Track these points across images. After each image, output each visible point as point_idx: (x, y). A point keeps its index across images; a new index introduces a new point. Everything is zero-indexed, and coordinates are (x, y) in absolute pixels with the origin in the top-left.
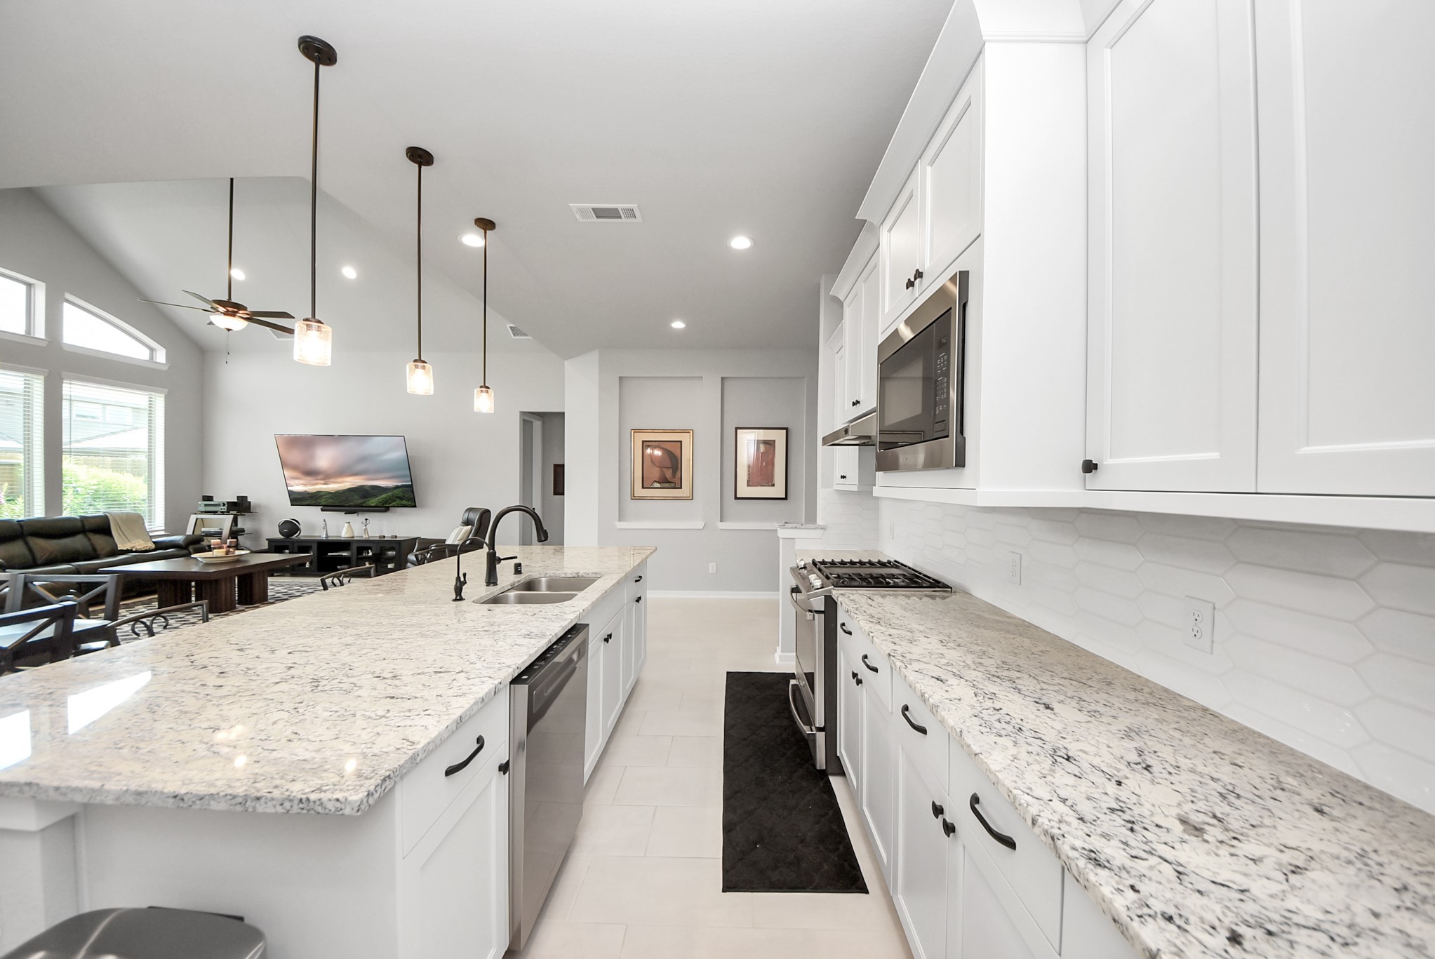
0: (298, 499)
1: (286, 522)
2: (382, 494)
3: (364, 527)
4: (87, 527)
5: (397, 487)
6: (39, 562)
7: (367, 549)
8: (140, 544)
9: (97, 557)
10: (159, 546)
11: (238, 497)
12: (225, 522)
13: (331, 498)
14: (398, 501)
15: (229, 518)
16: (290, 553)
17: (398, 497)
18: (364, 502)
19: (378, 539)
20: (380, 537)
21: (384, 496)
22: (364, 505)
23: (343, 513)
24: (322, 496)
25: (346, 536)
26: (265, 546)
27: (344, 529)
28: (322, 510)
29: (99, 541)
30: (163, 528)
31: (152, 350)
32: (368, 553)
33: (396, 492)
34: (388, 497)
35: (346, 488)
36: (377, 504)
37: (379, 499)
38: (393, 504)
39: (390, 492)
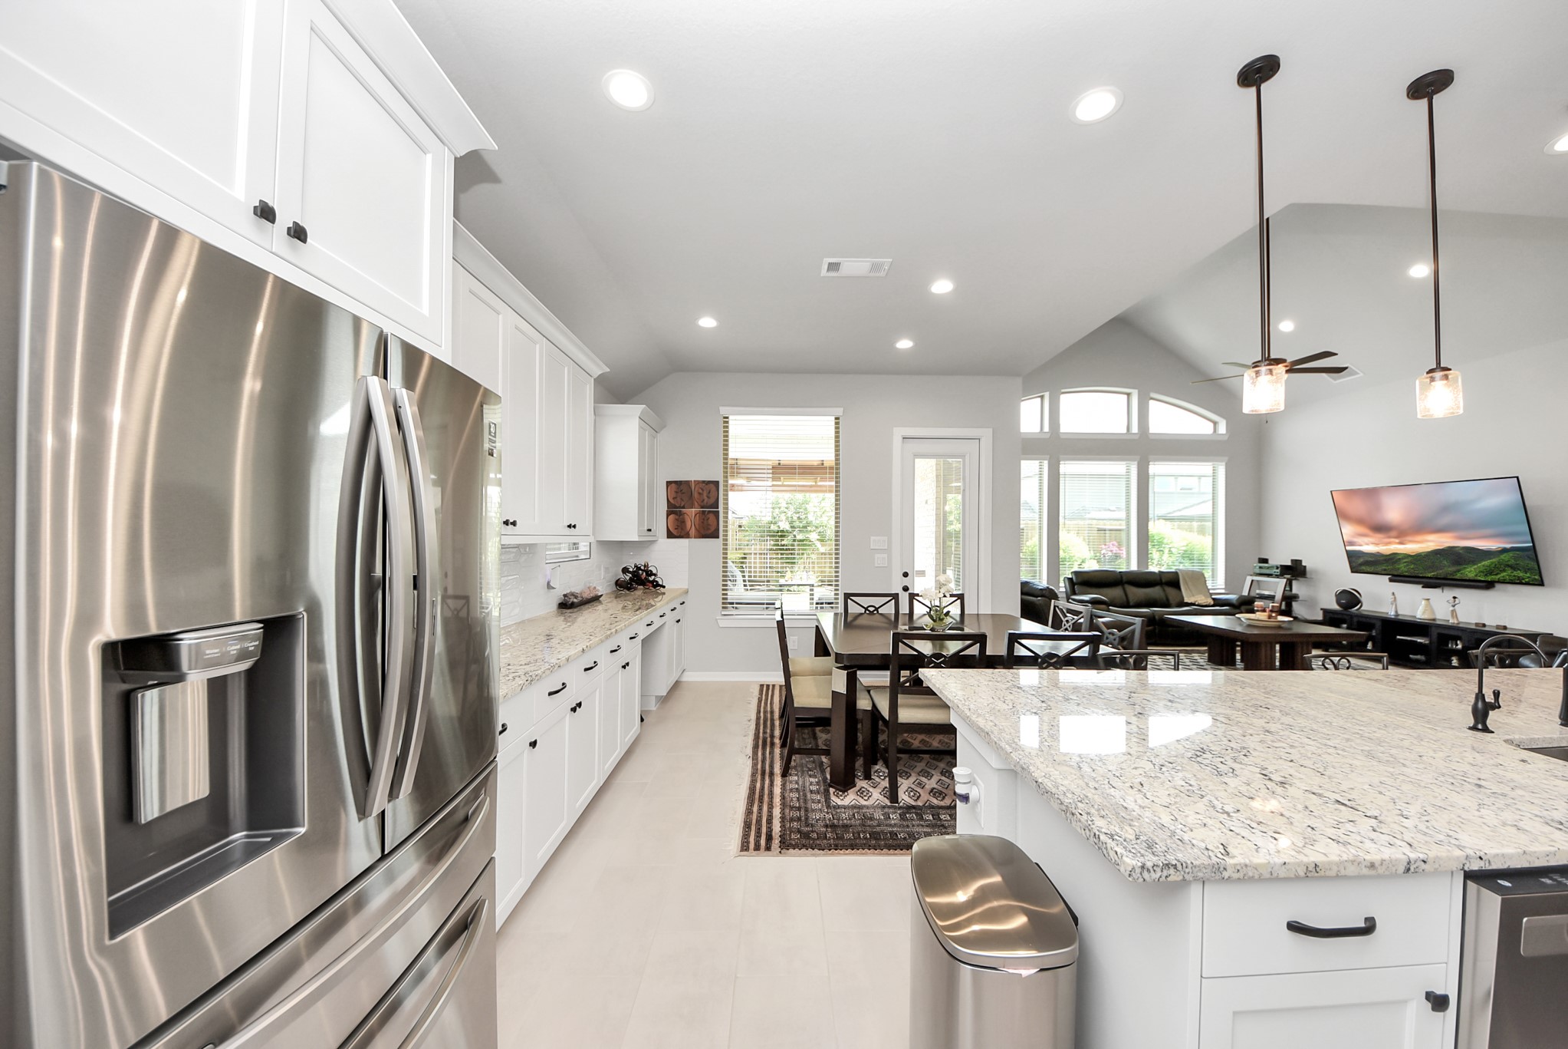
0: (1360, 563)
1: (1344, 591)
2: (1484, 559)
3: (1452, 608)
4: (1164, 581)
5: (1504, 551)
6: (1131, 604)
7: (1455, 638)
8: (1201, 599)
9: (1168, 606)
10: (1217, 602)
11: (1292, 561)
12: (1277, 587)
13: (1411, 563)
14: (1509, 571)
15: (1282, 582)
16: (1348, 628)
17: (1508, 566)
18: (1459, 571)
19: (1473, 627)
20: (1477, 624)
21: (1486, 563)
22: (1458, 576)
23: (1419, 587)
24: (1396, 560)
25: (1426, 616)
26: (1320, 617)
27: (1421, 607)
28: (1391, 580)
29: (1171, 591)
30: (1224, 587)
31: (1215, 423)
32: (1457, 645)
33: (1504, 557)
34: (1493, 565)
35: (1429, 550)
36: (1476, 575)
37: (1479, 567)
38: (1502, 575)
39: (1494, 558)
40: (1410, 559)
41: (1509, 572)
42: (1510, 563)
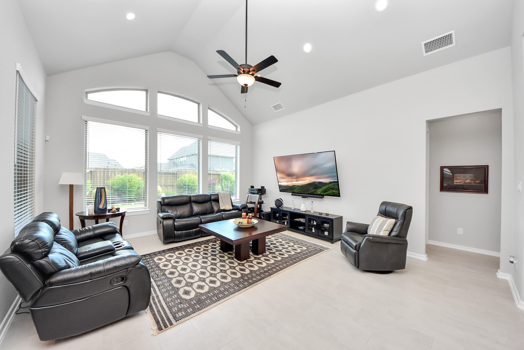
1: (278, 200)
2: (324, 187)
3: (311, 207)
4: (212, 199)
5: (331, 183)
6: (193, 214)
7: (314, 220)
8: (227, 207)
9: (213, 213)
10: (234, 208)
11: (261, 187)
13: (300, 189)
15: (258, 196)
17: (331, 188)
18: (315, 191)
19: (319, 215)
21: (324, 188)
22: (315, 193)
23: (301, 197)
24: (295, 188)
29: (215, 204)
30: (239, 199)
32: (314, 222)
33: (330, 185)
34: (327, 189)
35: (307, 183)
36: (321, 193)
37: (322, 189)
38: (329, 192)
39: (327, 186)
40: (299, 187)
41: (331, 191)
42: (332, 187)
